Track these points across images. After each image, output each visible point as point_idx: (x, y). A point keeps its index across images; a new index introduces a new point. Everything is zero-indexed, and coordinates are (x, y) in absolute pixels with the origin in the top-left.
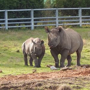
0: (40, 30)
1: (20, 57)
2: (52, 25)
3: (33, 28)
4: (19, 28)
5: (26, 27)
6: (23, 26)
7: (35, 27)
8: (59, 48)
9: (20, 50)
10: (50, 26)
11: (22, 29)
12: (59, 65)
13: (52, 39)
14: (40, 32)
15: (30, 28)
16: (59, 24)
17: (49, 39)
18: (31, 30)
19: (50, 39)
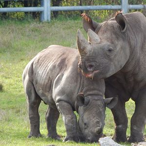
0: (71, 22)
1: (5, 105)
2: (109, 7)
3: (47, 16)
4: (4, 13)
5: (26, 13)
6: (17, 9)
7: (55, 14)
8: (131, 80)
9: (4, 85)
10: (101, 11)
11: (12, 19)
12: (128, 134)
13: (89, 48)
14: (69, 31)
15: (37, 15)
16: (131, 6)
17: (82, 50)
18: (40, 21)
19: (84, 48)
